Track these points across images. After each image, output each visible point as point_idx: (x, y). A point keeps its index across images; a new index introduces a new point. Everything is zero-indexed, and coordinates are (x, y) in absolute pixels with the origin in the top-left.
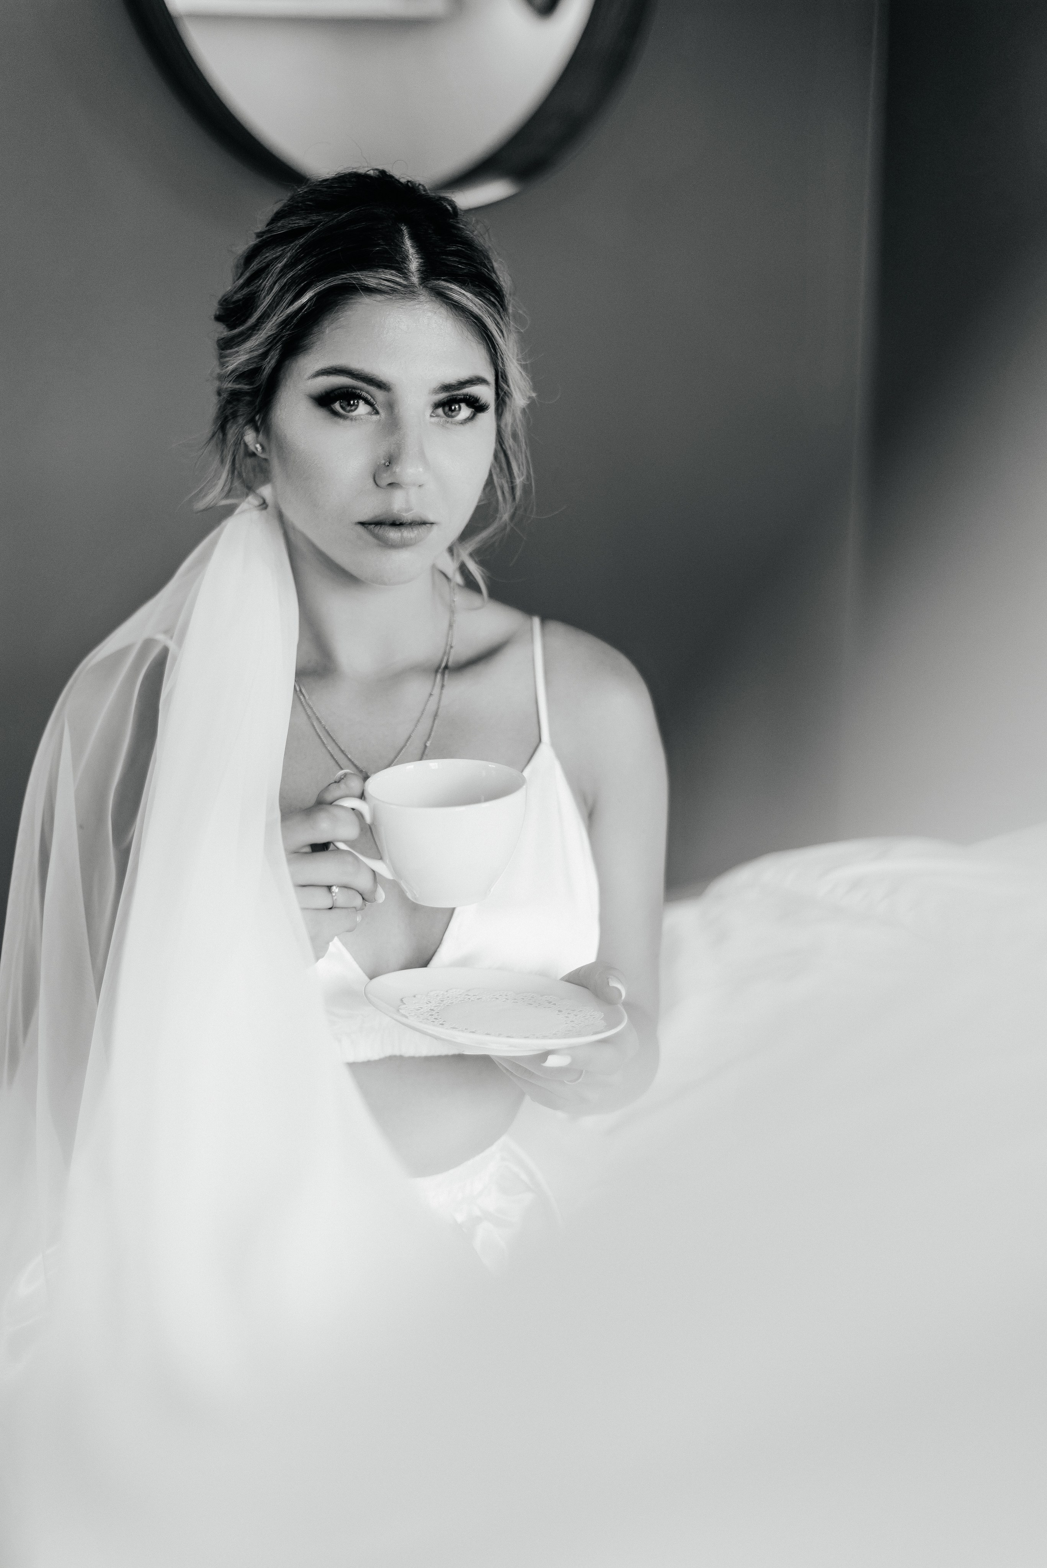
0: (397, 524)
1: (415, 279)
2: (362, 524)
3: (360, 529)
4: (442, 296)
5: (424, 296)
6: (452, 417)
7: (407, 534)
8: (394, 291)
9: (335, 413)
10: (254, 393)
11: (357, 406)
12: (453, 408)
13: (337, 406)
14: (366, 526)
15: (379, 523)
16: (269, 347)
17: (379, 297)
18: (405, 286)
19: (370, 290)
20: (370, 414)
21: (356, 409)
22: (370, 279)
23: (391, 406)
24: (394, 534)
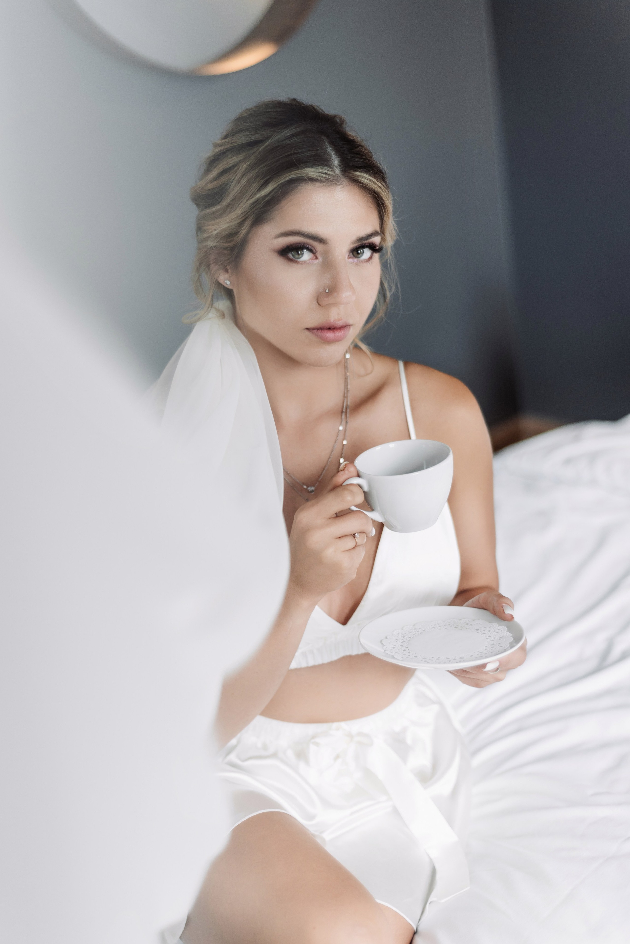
0: (331, 328)
1: (338, 171)
2: (308, 329)
3: (307, 333)
4: (356, 182)
5: (344, 181)
6: (359, 257)
7: (338, 334)
8: (327, 179)
9: (290, 260)
10: (232, 249)
11: (303, 254)
12: (359, 252)
13: (290, 255)
14: (311, 330)
15: (320, 329)
16: (243, 219)
17: (318, 184)
18: (334, 177)
19: (312, 180)
20: (312, 259)
21: (302, 256)
22: (311, 172)
23: (326, 254)
24: (330, 335)
